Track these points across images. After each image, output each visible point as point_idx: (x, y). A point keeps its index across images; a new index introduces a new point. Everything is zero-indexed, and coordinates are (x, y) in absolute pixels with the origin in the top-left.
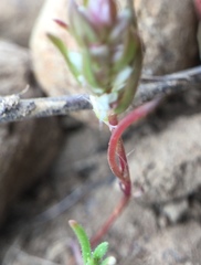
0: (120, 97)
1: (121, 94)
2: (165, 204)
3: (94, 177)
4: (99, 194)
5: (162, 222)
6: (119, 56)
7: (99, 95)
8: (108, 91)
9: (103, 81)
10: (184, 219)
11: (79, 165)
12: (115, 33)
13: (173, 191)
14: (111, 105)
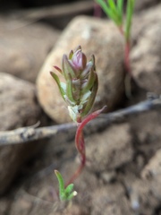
0: (84, 108)
1: (85, 105)
2: (103, 171)
3: (65, 156)
4: (67, 166)
5: (101, 182)
6: (85, 85)
7: (73, 106)
8: (78, 104)
9: (76, 98)
10: (113, 181)
11: (57, 149)
12: (84, 73)
13: (107, 165)
14: (79, 111)
